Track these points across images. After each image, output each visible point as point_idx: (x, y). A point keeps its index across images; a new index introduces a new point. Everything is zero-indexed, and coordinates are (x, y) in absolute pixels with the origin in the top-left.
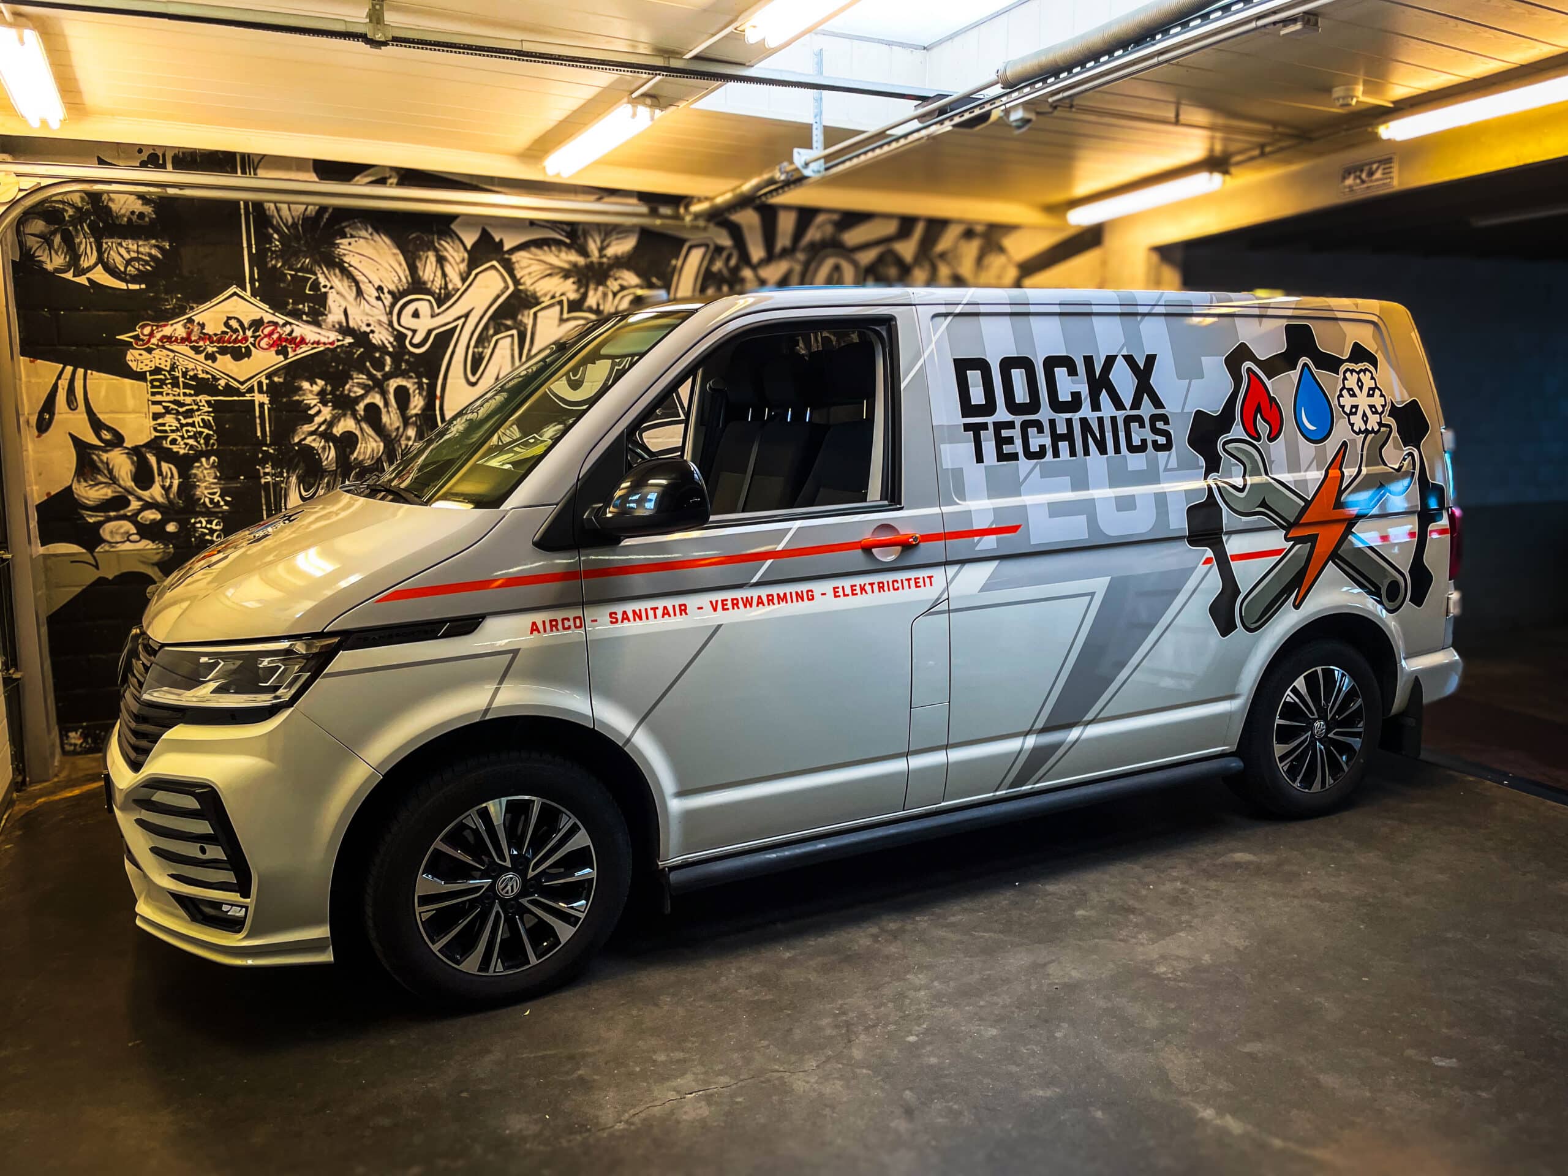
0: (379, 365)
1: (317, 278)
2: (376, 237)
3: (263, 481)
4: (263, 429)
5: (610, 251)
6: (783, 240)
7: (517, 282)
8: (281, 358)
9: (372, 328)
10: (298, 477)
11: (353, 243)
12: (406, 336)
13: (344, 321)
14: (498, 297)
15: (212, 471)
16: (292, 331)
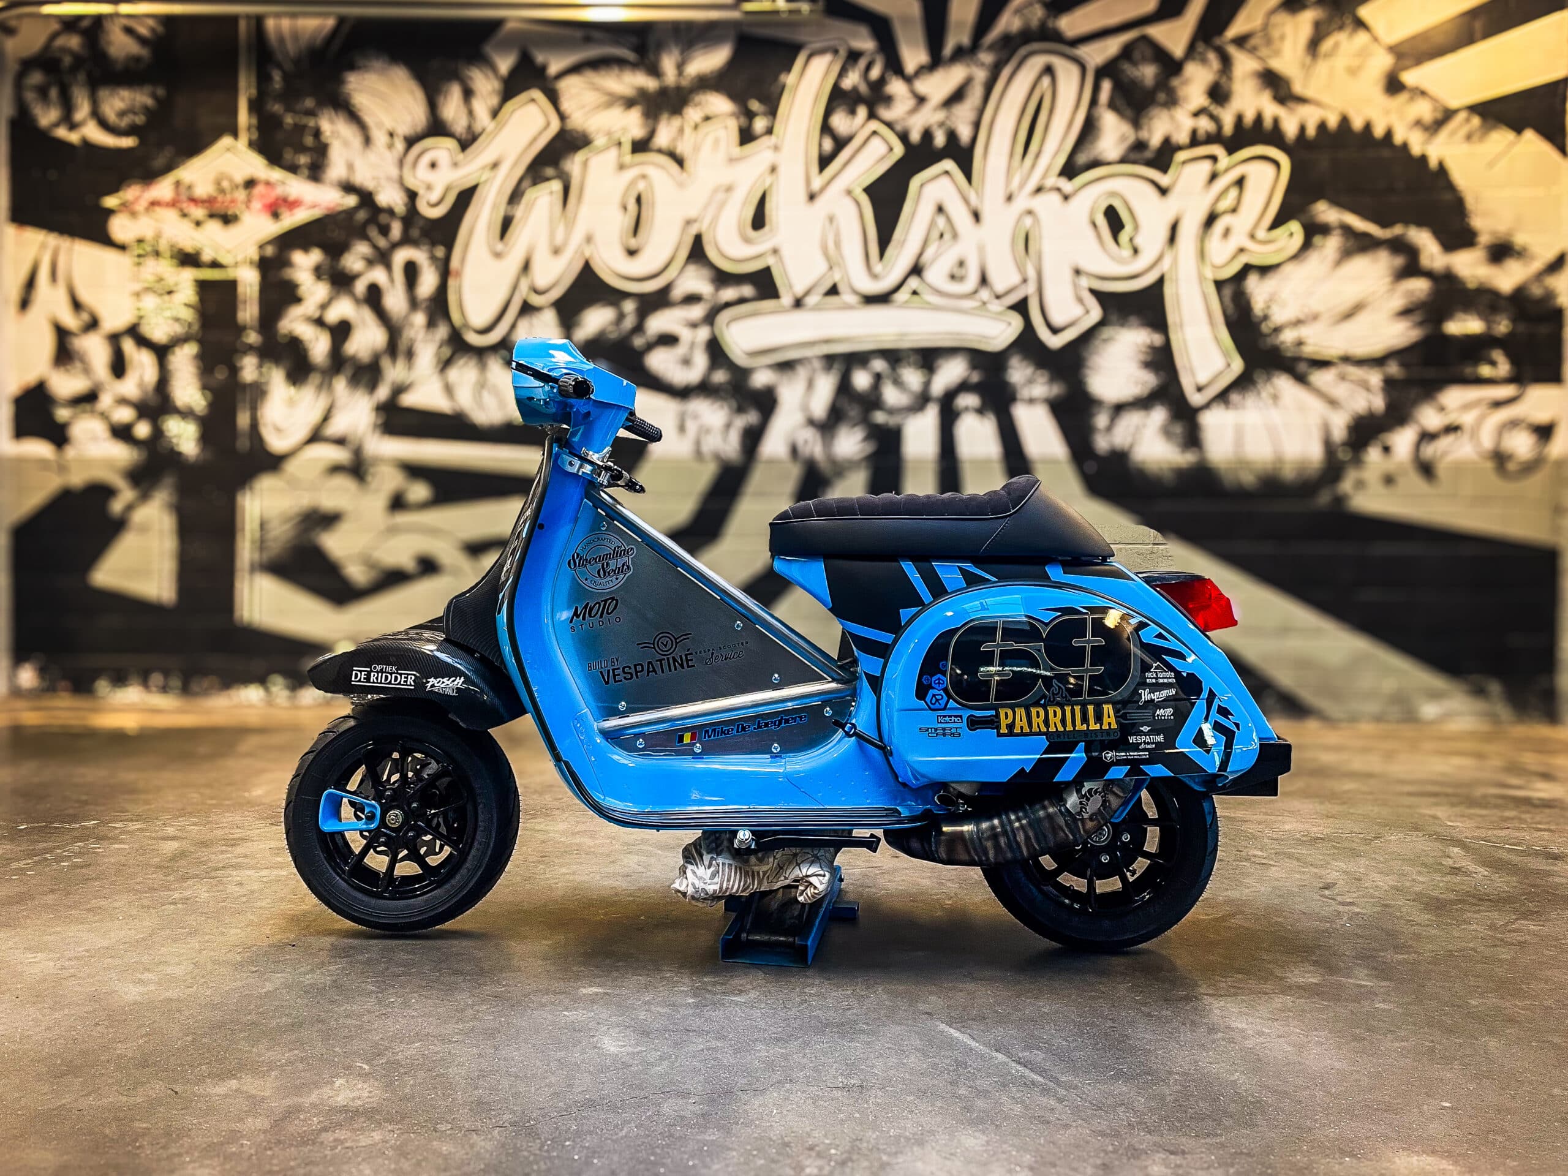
0: (385, 231)
1: (320, 125)
2: (391, 69)
3: (239, 379)
4: (249, 312)
5: (694, 69)
7: (562, 117)
9: (376, 183)
10: (285, 376)
11: (366, 80)
13: (348, 176)
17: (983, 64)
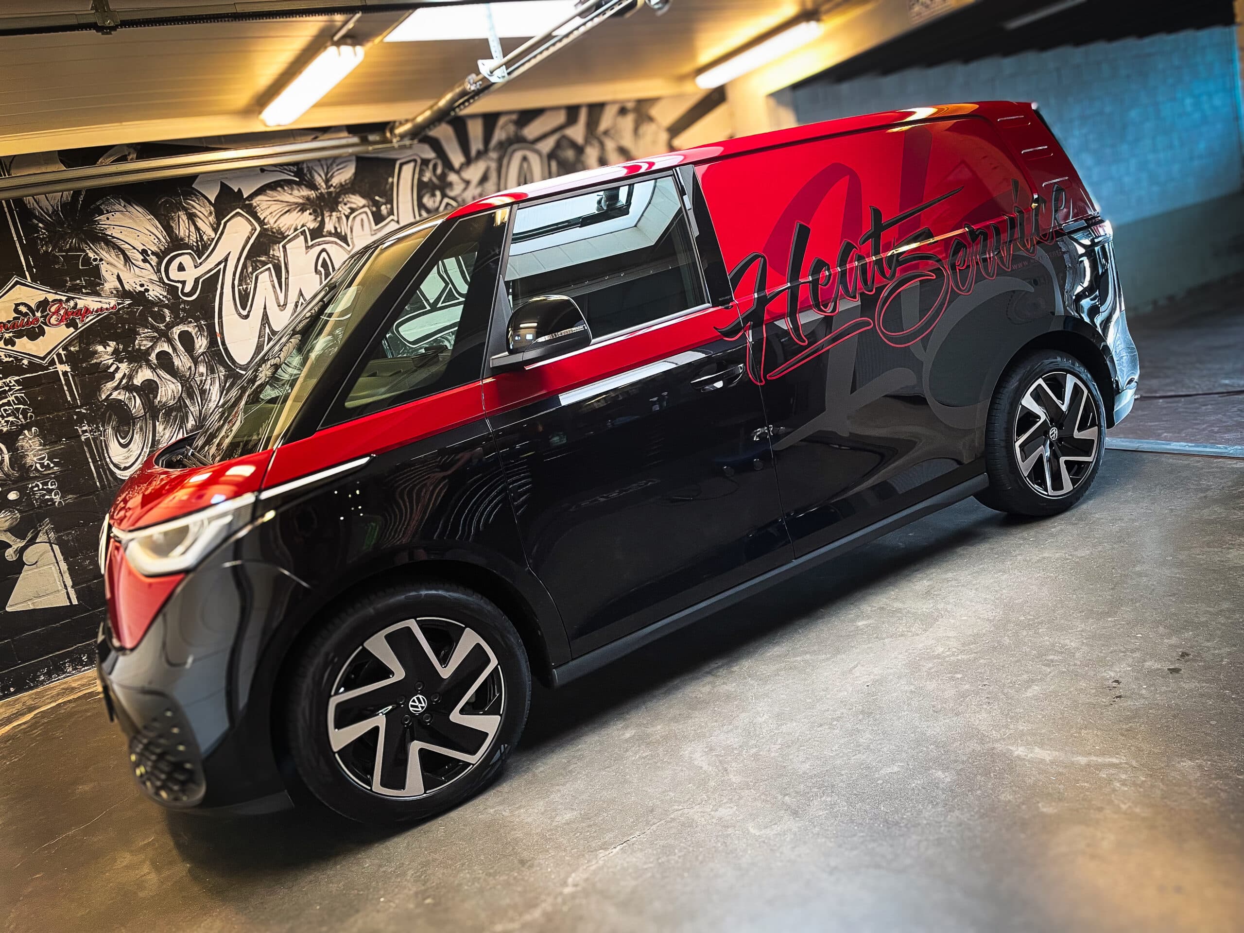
0: (161, 318)
1: (87, 254)
2: (130, 209)
3: (83, 438)
4: (71, 393)
5: (335, 181)
6: (476, 145)
7: (261, 223)
8: (72, 330)
9: (146, 287)
10: (113, 428)
11: (111, 218)
12: (177, 288)
13: (119, 286)
14: (249, 238)
15: (36, 439)
16: (76, 304)
17: (492, 159)
